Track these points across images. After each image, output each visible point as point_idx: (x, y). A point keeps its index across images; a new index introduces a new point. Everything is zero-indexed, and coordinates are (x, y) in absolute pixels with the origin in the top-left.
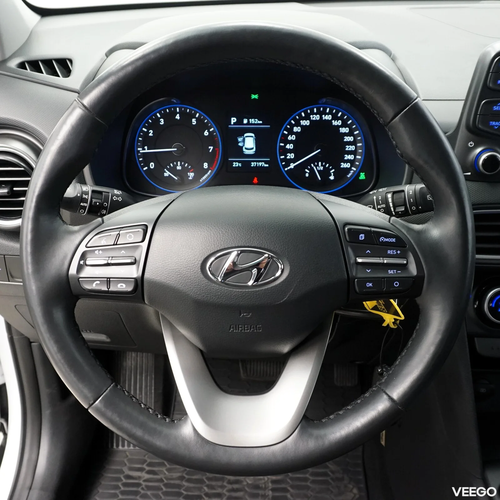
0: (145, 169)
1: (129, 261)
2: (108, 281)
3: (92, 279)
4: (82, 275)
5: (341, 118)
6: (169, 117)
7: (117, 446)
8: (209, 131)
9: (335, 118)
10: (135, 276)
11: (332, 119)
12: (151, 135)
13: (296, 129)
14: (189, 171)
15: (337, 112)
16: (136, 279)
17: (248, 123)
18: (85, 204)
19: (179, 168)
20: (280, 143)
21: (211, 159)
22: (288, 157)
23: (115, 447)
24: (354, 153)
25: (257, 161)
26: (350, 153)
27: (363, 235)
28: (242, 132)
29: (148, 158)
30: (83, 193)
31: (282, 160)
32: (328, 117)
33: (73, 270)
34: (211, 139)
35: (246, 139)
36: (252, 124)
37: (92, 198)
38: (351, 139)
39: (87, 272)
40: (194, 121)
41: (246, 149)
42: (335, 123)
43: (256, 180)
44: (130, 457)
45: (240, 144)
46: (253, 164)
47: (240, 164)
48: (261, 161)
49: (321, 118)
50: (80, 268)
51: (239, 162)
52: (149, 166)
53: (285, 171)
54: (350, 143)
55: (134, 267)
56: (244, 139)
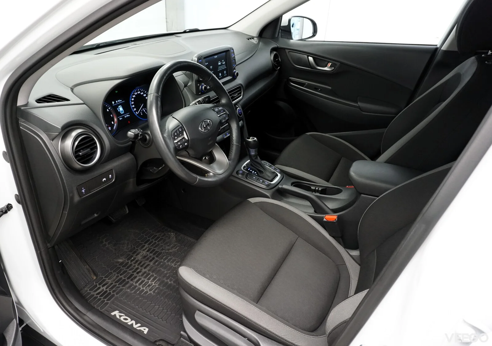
5: (143, 92)
8: (108, 109)
9: (141, 92)
13: (134, 96)
14: (109, 127)
17: (118, 102)
25: (126, 115)
28: (117, 106)
32: (139, 92)
34: (110, 112)
35: (120, 108)
41: (121, 112)
43: (129, 122)
45: (119, 111)
46: (125, 117)
48: (127, 115)
49: (137, 93)
51: (121, 117)
56: (119, 109)
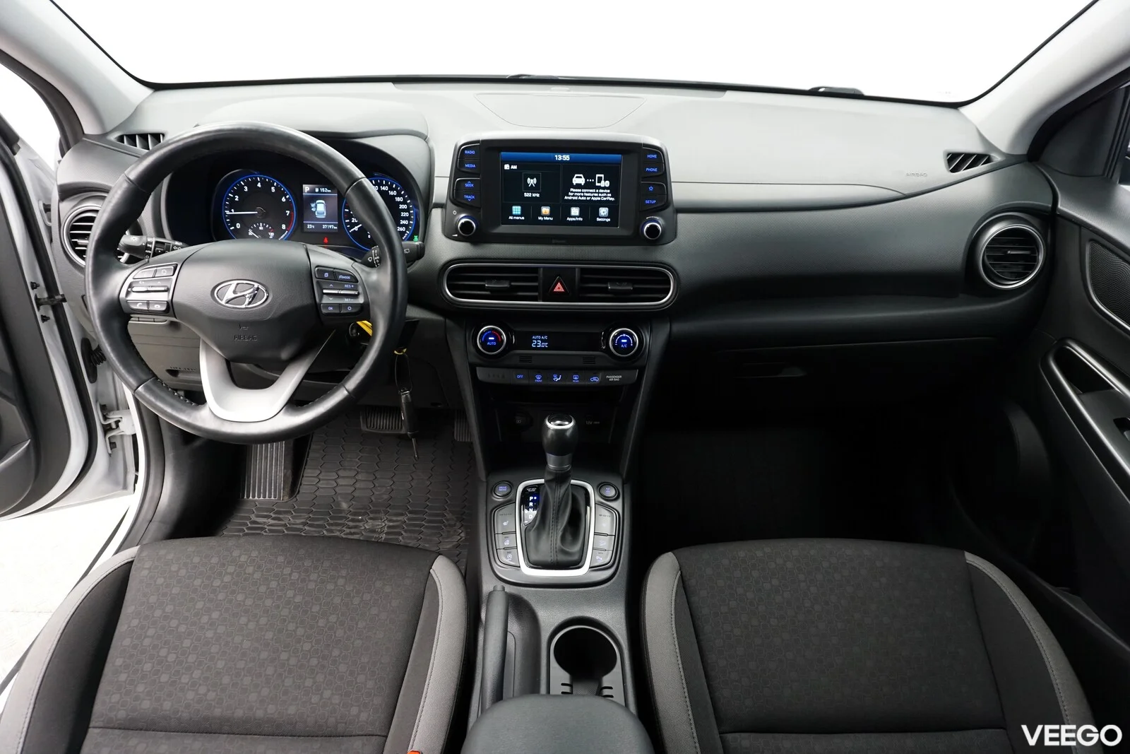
0: (231, 228)
1: (163, 289)
2: (148, 303)
3: (136, 302)
4: (128, 298)
5: (395, 189)
6: (252, 185)
7: (248, 497)
8: (285, 198)
9: (391, 189)
10: (166, 300)
11: (389, 190)
12: (236, 199)
14: (270, 231)
15: (392, 184)
16: (168, 302)
17: (320, 192)
18: (149, 252)
19: (261, 228)
20: (345, 209)
21: (288, 221)
22: (353, 221)
23: (245, 497)
24: (408, 218)
25: (327, 224)
26: (404, 218)
27: (327, 274)
28: (314, 199)
29: (234, 219)
30: (148, 243)
31: (347, 224)
32: (385, 188)
33: (123, 295)
34: (288, 205)
36: (323, 193)
37: (155, 247)
38: (405, 207)
39: (133, 297)
40: (273, 189)
41: (318, 213)
42: (391, 193)
43: (326, 240)
44: (258, 506)
45: (313, 209)
46: (324, 227)
47: (313, 227)
48: (331, 224)
49: (379, 188)
50: (128, 293)
51: (312, 224)
52: (235, 226)
53: (350, 233)
54: (404, 210)
55: (166, 293)
56: (316, 205)
